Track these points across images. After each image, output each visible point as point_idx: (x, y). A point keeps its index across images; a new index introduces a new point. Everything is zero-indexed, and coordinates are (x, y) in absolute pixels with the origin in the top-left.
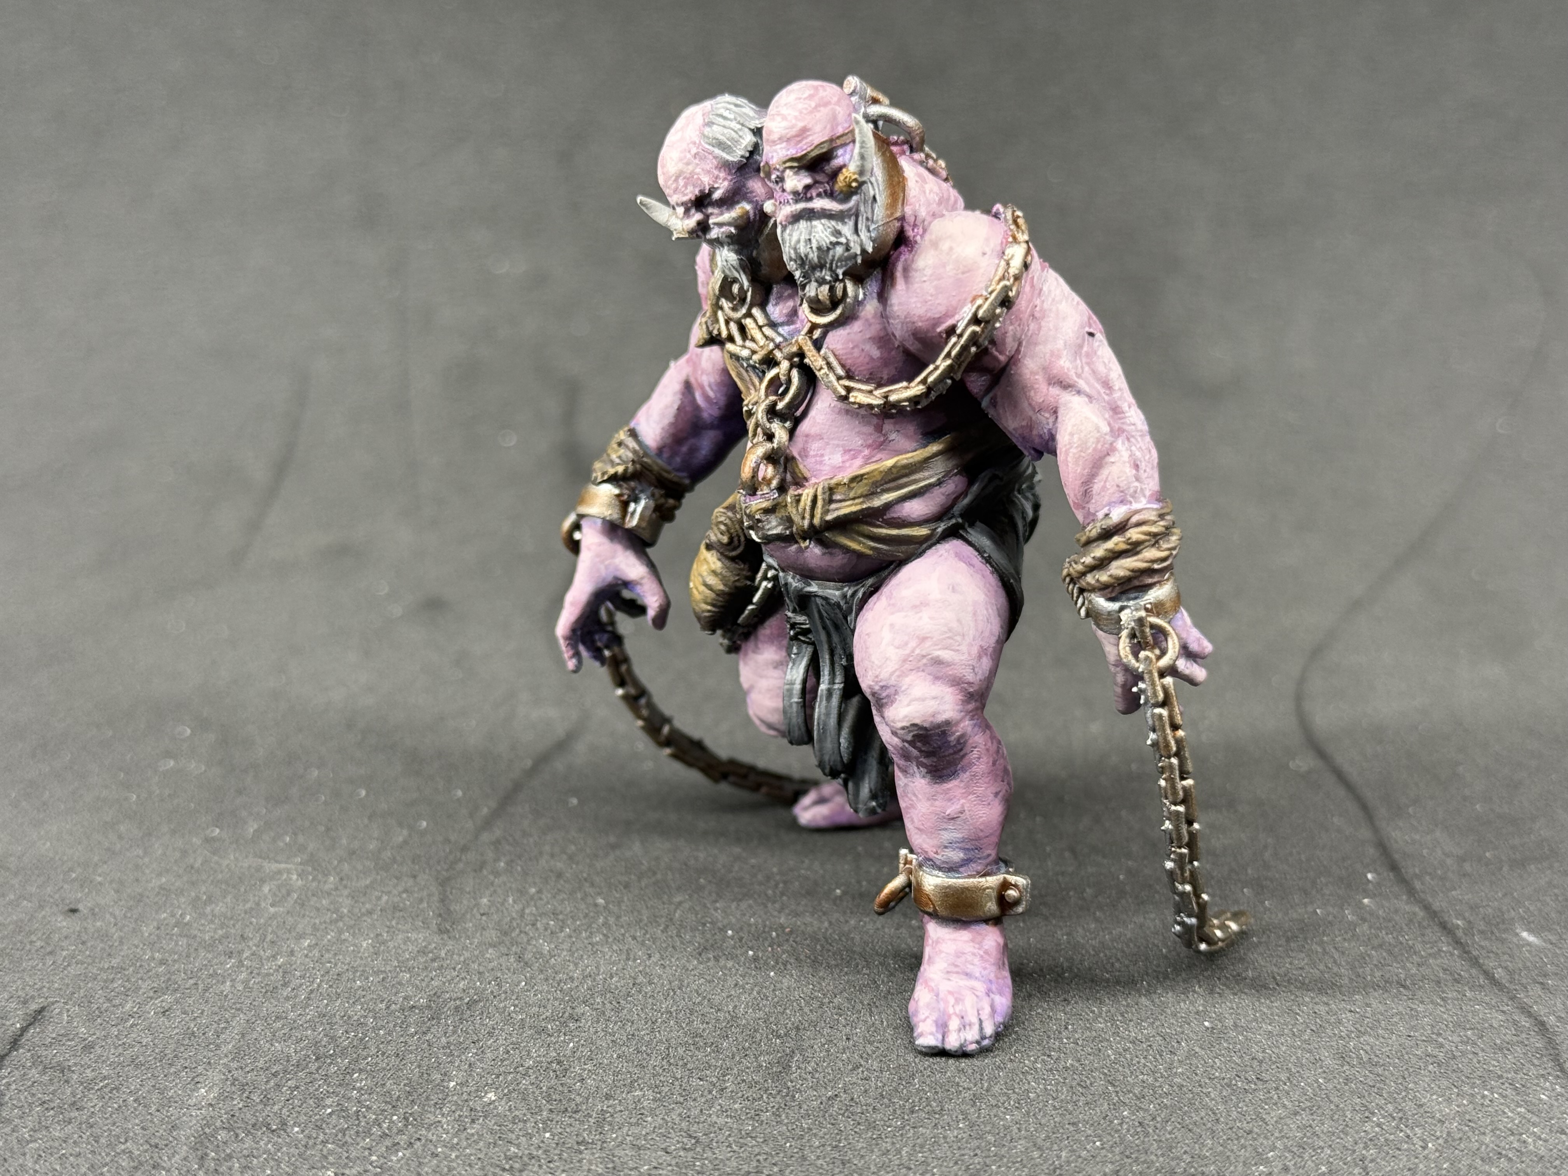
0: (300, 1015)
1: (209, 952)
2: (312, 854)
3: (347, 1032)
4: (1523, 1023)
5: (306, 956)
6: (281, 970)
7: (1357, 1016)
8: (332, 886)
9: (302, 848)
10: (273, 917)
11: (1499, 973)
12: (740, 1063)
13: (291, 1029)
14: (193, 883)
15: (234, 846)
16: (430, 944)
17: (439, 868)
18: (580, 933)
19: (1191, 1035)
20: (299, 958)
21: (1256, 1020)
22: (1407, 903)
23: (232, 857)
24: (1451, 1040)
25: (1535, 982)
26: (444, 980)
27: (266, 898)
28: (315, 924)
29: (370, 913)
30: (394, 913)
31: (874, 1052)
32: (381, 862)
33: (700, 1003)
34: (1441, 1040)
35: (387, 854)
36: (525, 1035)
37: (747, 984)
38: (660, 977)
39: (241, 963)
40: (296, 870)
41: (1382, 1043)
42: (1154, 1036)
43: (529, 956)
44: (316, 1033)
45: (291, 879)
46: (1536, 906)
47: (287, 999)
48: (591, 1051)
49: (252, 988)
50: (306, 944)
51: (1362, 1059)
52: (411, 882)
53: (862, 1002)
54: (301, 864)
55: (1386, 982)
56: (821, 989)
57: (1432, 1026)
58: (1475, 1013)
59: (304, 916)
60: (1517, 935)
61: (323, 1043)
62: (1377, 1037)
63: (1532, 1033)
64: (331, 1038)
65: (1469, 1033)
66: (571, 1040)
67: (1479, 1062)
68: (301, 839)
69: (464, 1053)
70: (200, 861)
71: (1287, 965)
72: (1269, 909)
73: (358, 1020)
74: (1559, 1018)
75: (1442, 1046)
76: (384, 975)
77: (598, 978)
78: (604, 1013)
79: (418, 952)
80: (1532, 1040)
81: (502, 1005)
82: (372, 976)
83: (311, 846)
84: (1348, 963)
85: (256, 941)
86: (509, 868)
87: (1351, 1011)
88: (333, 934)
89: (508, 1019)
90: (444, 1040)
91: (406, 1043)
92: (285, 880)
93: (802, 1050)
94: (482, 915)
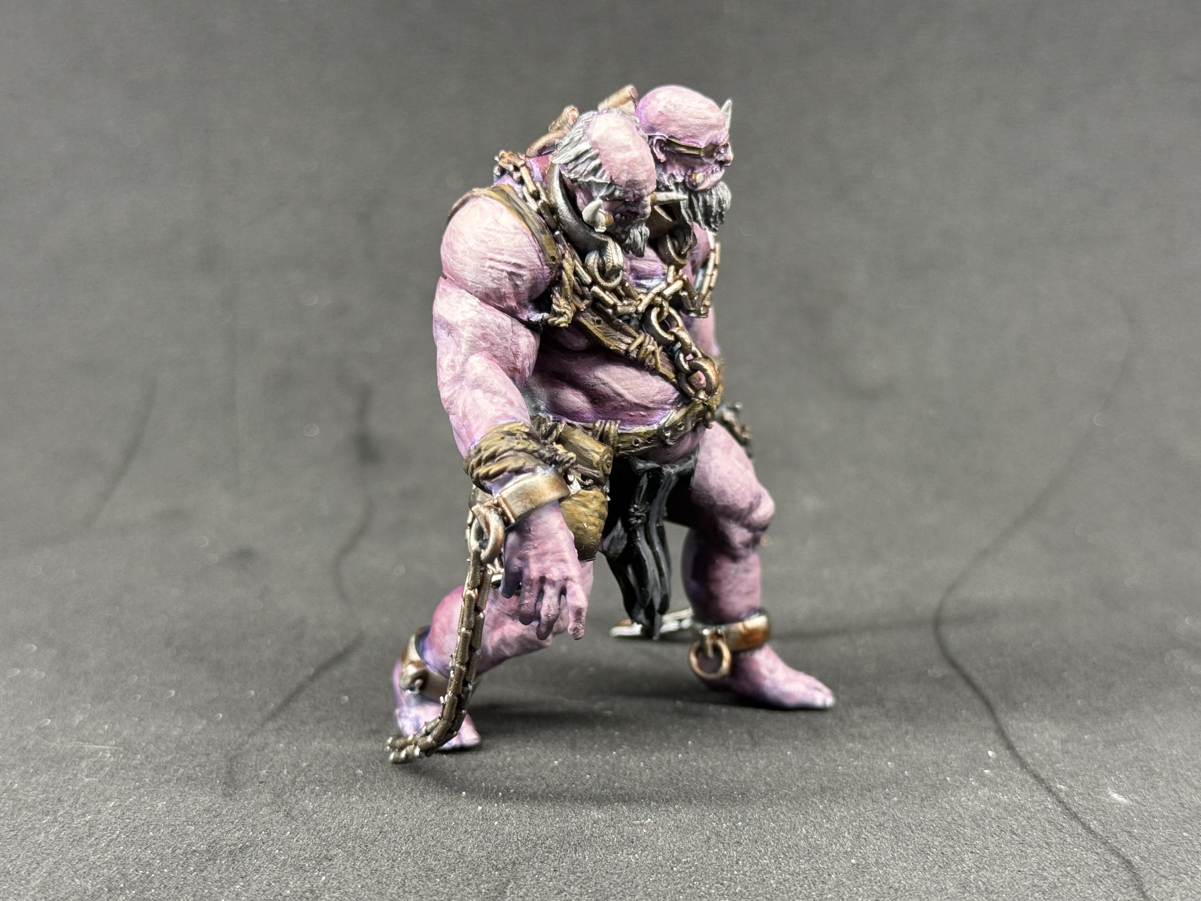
0: (99, 858)
1: (30, 811)
2: (125, 738)
3: (137, 871)
4: (1114, 862)
5: (110, 814)
6: (88, 825)
7: (977, 856)
8: (139, 762)
9: (118, 734)
10: (88, 784)
11: (1094, 824)
12: (463, 890)
13: (91, 869)
14: (24, 760)
15: (62, 733)
16: (214, 804)
17: (229, 748)
18: (340, 795)
19: (840, 870)
20: (104, 815)
21: (894, 859)
22: (1020, 773)
23: (59, 740)
24: (1053, 874)
25: (1123, 830)
26: (223, 831)
27: (82, 771)
28: (121, 790)
29: (168, 781)
30: (187, 781)
31: (576, 880)
32: (181, 744)
33: (434, 846)
34: (1045, 874)
35: (186, 739)
36: (285, 871)
37: (475, 830)
38: (402, 826)
39: (55, 820)
40: (110, 750)
41: (997, 876)
42: (809, 870)
43: (296, 813)
44: (111, 872)
45: (105, 757)
46: (1125, 774)
47: (91, 846)
48: (339, 882)
49: (62, 838)
50: (111, 805)
51: (980, 888)
52: (204, 759)
53: (569, 843)
54: (115, 745)
55: (1002, 831)
56: (535, 834)
57: (1039, 864)
58: (1073, 854)
59: (112, 784)
60: (1108, 796)
61: (116, 879)
62: (993, 872)
63: (1120, 869)
64: (123, 875)
65: (1069, 868)
66: (323, 875)
67: (1076, 891)
68: (117, 727)
69: (232, 885)
70: (32, 743)
71: (921, 818)
72: (908, 777)
73: (148, 861)
74: (1143, 858)
75: (1046, 878)
76: (173, 828)
77: (351, 828)
78: (353, 854)
79: (204, 810)
80: (1120, 874)
81: (268, 849)
82: (163, 828)
83: (125, 733)
84: (970, 816)
85: (70, 803)
86: (287, 749)
87: (972, 852)
88: (134, 798)
89: (273, 859)
90: (217, 876)
91: (185, 878)
92: (101, 758)
93: (515, 879)
94: (261, 782)
